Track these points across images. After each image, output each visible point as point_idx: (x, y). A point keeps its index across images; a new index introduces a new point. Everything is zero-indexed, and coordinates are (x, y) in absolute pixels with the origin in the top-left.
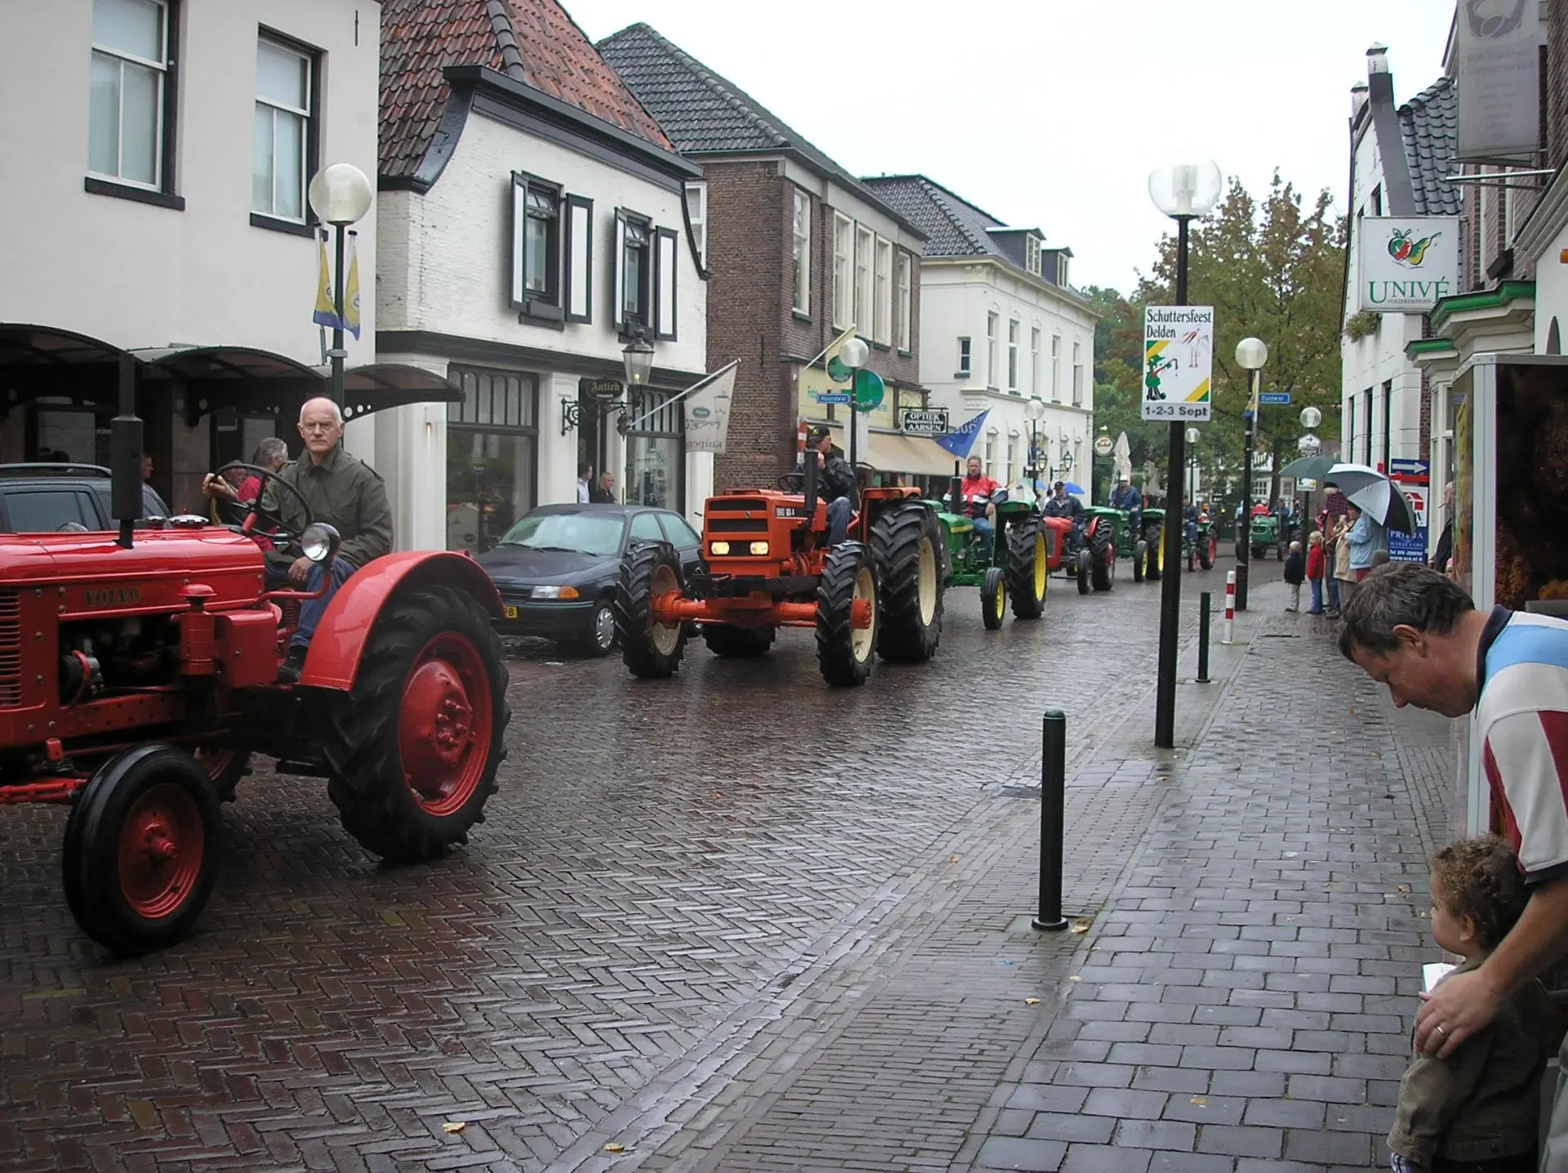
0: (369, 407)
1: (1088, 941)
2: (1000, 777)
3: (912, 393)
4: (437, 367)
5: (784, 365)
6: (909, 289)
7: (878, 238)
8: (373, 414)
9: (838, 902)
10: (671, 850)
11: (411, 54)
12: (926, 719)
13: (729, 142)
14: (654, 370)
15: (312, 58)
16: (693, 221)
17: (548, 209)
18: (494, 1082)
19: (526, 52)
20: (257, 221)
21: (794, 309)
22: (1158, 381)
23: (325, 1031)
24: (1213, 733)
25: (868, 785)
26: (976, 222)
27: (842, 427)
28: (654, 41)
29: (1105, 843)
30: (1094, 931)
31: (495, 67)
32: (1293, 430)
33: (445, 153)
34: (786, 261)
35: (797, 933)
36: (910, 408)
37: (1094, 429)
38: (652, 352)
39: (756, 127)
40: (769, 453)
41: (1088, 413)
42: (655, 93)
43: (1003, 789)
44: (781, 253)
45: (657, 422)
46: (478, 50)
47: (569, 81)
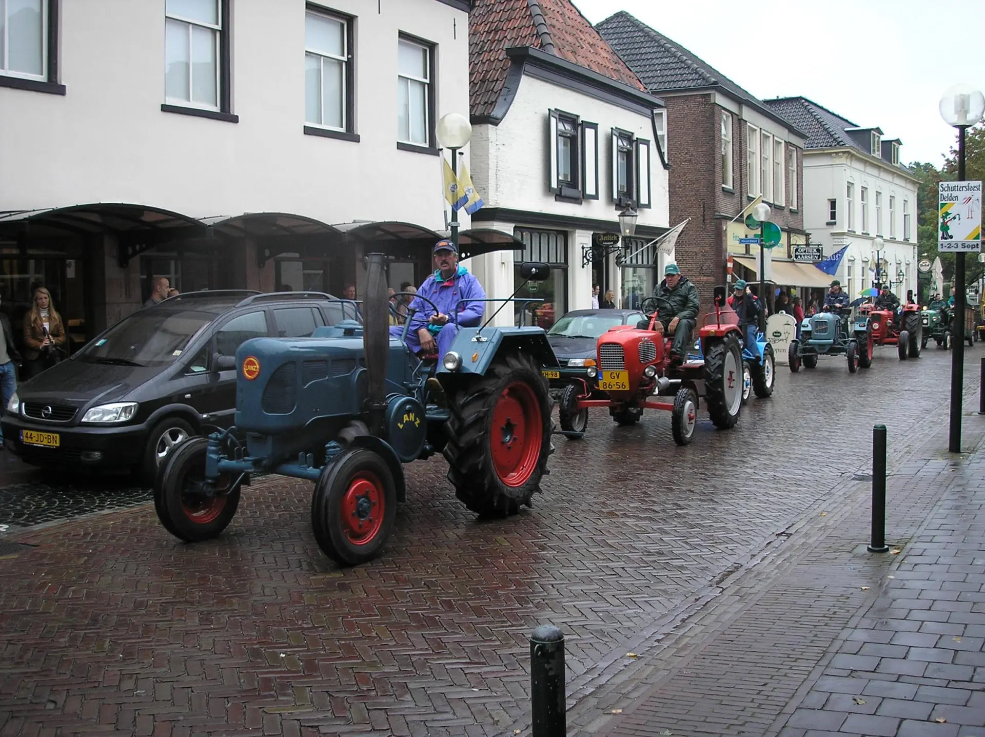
0: (469, 254)
1: (900, 558)
2: (853, 469)
3: (799, 235)
4: (507, 228)
5: (718, 221)
6: (796, 170)
7: (776, 138)
8: (471, 258)
9: (754, 536)
10: (657, 508)
11: (485, 41)
12: (808, 436)
13: (680, 83)
14: (638, 226)
15: (430, 48)
16: (659, 133)
17: (571, 131)
18: (565, 622)
19: (555, 36)
20: (401, 146)
21: (723, 186)
22: (948, 228)
23: (472, 596)
25: (772, 473)
26: (838, 125)
27: (755, 258)
28: (631, 22)
29: (914, 506)
30: (904, 553)
31: (536, 46)
33: (508, 100)
34: (718, 156)
36: (798, 245)
37: (918, 255)
38: (636, 216)
39: (696, 73)
40: (709, 276)
41: (914, 245)
42: (633, 55)
43: (854, 476)
44: (714, 151)
45: (640, 257)
46: (526, 36)
47: (581, 52)
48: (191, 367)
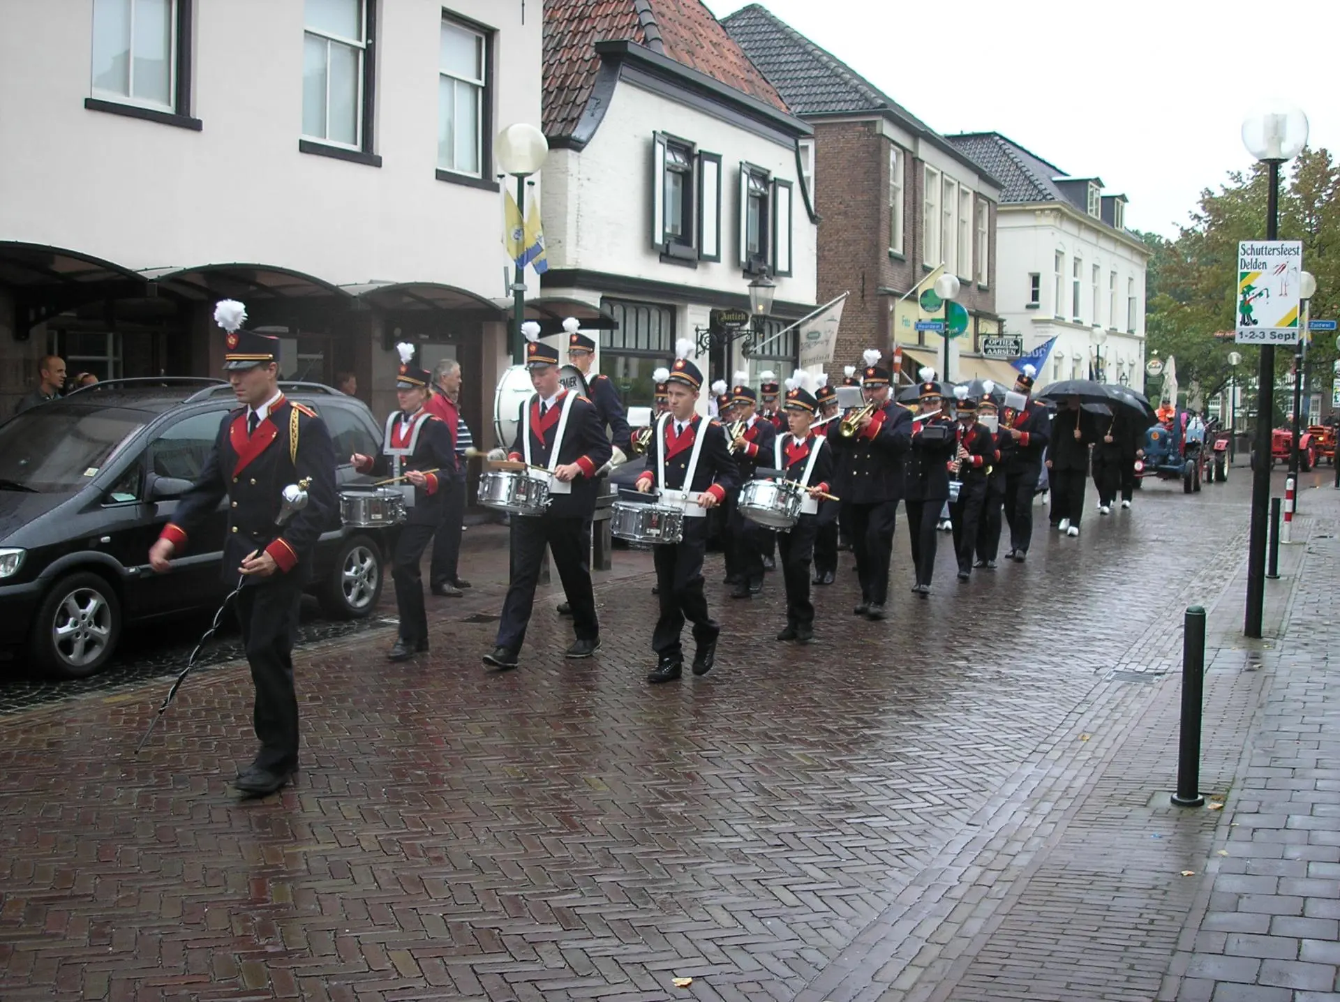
2: (1110, 662)
3: (990, 322)
4: (592, 299)
5: (882, 298)
6: (987, 231)
7: (962, 187)
9: (989, 775)
10: (832, 726)
11: (565, 33)
12: (1033, 609)
13: (833, 104)
14: (775, 302)
15: (487, 35)
16: (805, 174)
17: (683, 164)
18: (711, 939)
19: (664, 28)
20: (442, 176)
21: (891, 249)
22: (1250, 309)
23: (553, 887)
24: (1294, 624)
25: (995, 668)
26: (1043, 172)
27: (936, 352)
28: (766, 19)
29: (1220, 726)
30: (1229, 808)
31: (638, 41)
32: (1322, 353)
33: (597, 115)
34: (883, 207)
35: (958, 804)
36: (988, 335)
37: (1146, 353)
38: (774, 287)
39: (857, 91)
41: (1140, 339)
42: (769, 64)
43: (1115, 673)
44: (879, 201)
45: (775, 347)
46: (623, 27)
47: (702, 53)
48: (113, 495)
